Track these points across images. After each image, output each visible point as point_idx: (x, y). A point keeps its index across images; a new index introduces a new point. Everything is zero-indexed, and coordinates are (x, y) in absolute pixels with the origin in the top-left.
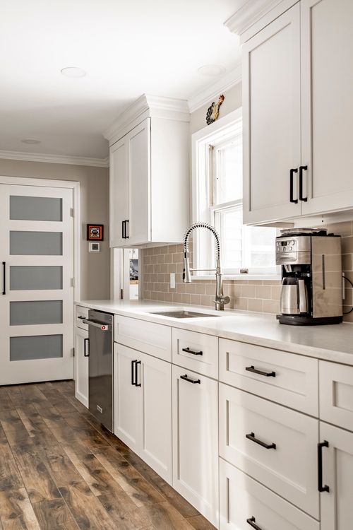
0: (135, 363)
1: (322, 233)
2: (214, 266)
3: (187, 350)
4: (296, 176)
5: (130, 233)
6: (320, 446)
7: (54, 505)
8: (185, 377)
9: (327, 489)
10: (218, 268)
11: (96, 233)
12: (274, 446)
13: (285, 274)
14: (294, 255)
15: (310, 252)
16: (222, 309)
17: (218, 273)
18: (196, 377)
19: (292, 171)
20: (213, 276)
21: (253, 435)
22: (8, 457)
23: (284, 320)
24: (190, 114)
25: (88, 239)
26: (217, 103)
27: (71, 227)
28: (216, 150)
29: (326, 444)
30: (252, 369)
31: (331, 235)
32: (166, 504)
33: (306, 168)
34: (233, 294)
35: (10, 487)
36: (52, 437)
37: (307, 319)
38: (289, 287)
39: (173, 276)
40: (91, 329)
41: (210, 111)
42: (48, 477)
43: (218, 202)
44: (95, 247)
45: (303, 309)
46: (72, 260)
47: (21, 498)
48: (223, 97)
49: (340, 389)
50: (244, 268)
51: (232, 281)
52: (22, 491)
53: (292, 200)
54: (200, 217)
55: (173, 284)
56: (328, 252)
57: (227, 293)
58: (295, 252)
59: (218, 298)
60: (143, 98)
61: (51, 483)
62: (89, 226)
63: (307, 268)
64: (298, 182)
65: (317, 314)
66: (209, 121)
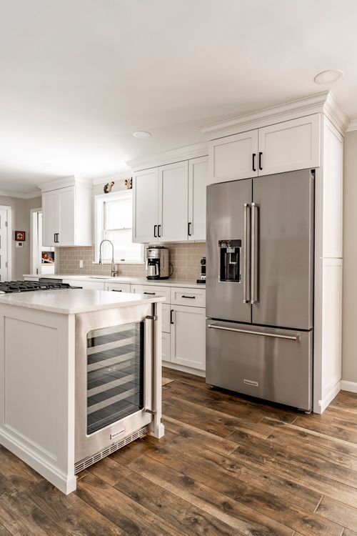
1: (163, 248)
2: (111, 258)
5: (59, 240)
6: (171, 312)
9: (173, 323)
10: (113, 259)
11: (21, 236)
13: (149, 262)
14: (154, 255)
15: (159, 254)
16: (114, 276)
17: (113, 261)
19: (155, 226)
20: (110, 262)
23: (149, 278)
24: (93, 186)
25: (16, 240)
26: (110, 184)
27: (5, 233)
29: (173, 311)
31: (166, 248)
33: (160, 225)
34: (119, 270)
37: (158, 278)
38: (151, 266)
39: (81, 262)
41: (106, 187)
44: (20, 244)
45: (157, 274)
46: (7, 252)
48: (114, 183)
49: (177, 294)
50: (123, 258)
51: (118, 264)
55: (81, 265)
56: (165, 254)
57: (116, 270)
58: (154, 254)
60: (73, 176)
62: (16, 232)
63: (158, 260)
64: (157, 230)
65: (161, 276)
66: (106, 192)
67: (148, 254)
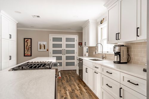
0: (87, 68)
1: (123, 46)
3: (96, 67)
4: (117, 35)
5: (86, 44)
6: (120, 89)
7: (72, 92)
8: (95, 72)
9: (122, 97)
10: (102, 51)
11: (80, 44)
12: (111, 87)
13: (115, 53)
15: (120, 49)
16: (103, 59)
18: (97, 72)
19: (116, 34)
21: (107, 84)
22: (65, 83)
24: (97, 22)
25: (79, 45)
27: (76, 43)
28: (103, 29)
29: (122, 88)
30: (107, 72)
31: (125, 46)
32: (92, 95)
33: (119, 33)
34: (105, 56)
35: (65, 88)
36: (72, 80)
37: (119, 62)
38: (116, 56)
39: (94, 52)
40: (79, 62)
41: (101, 21)
42: (71, 87)
43: (103, 38)
44: (80, 46)
46: (76, 49)
47: (67, 90)
48: (104, 19)
49: (125, 78)
51: (105, 54)
52: (67, 89)
53: (116, 39)
54: (99, 42)
55: (94, 54)
56: (124, 49)
57: (104, 56)
58: (117, 49)
59: (102, 57)
60: (88, 20)
61: (72, 88)
62: (79, 43)
63: (120, 52)
64: (118, 36)
65: (121, 62)
66: (101, 23)
67: (114, 49)
